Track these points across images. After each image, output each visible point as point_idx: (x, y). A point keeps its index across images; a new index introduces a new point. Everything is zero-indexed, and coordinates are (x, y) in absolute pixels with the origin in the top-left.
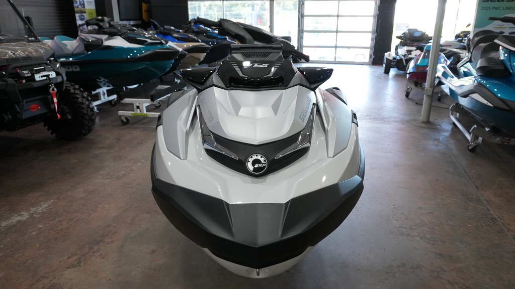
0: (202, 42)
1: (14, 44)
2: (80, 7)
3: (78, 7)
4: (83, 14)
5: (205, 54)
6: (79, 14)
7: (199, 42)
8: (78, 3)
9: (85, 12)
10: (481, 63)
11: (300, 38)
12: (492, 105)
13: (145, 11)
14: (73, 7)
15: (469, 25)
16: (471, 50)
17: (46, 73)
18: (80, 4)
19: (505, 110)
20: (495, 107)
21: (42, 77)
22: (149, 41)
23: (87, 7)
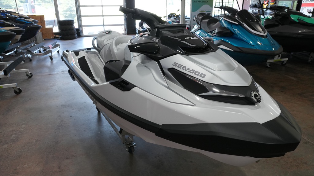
0: (17, 26)
5: (21, 35)
7: (14, 26)
10: (217, 30)
11: (79, 21)
12: (233, 50)
15: (179, 10)
16: (200, 23)
19: (240, 52)
20: (235, 51)
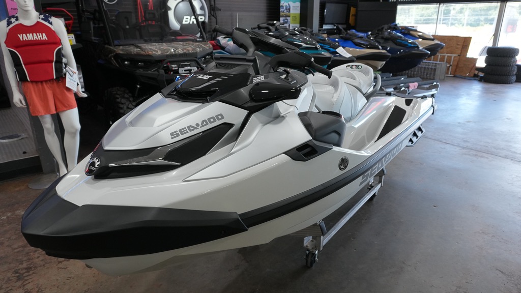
0: (383, 49)
1: (181, 43)
2: (285, 11)
3: (284, 12)
4: (287, 18)
5: (384, 62)
6: (284, 18)
7: (379, 49)
8: (285, 8)
9: (289, 16)
13: (352, 16)
14: (279, 12)
17: (189, 68)
18: (286, 9)
21: (185, 71)
22: (304, 45)
23: (292, 11)
